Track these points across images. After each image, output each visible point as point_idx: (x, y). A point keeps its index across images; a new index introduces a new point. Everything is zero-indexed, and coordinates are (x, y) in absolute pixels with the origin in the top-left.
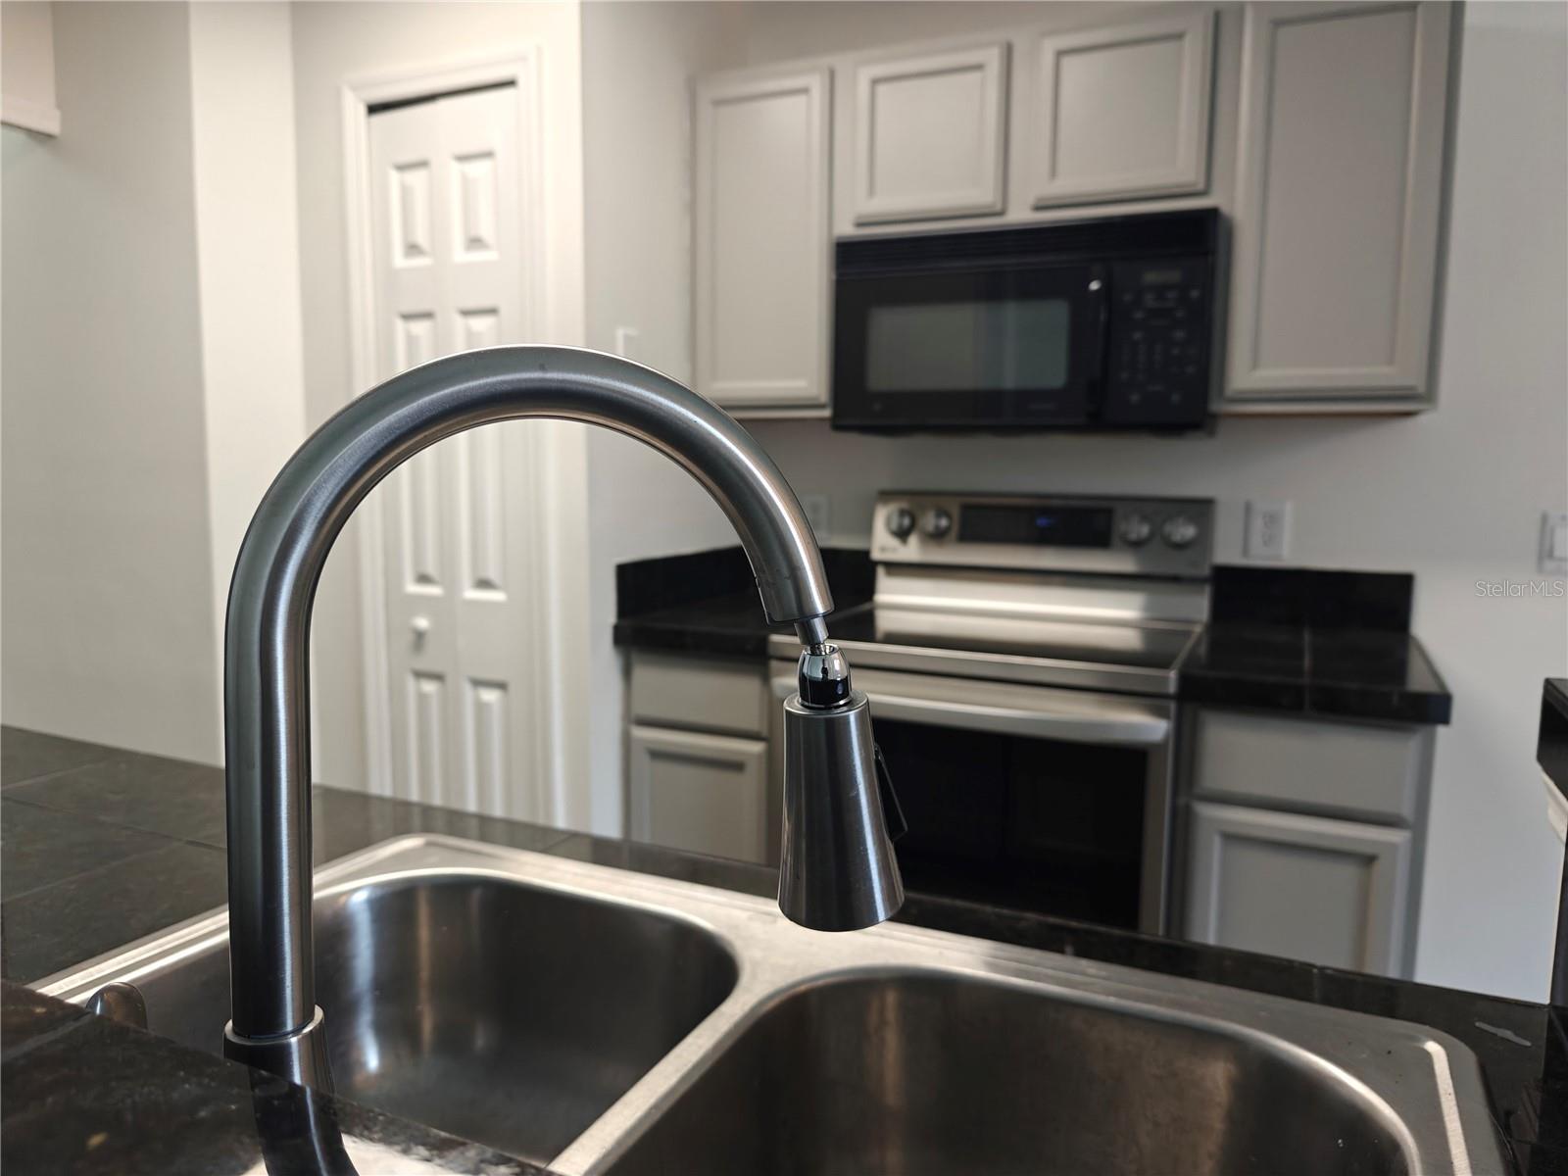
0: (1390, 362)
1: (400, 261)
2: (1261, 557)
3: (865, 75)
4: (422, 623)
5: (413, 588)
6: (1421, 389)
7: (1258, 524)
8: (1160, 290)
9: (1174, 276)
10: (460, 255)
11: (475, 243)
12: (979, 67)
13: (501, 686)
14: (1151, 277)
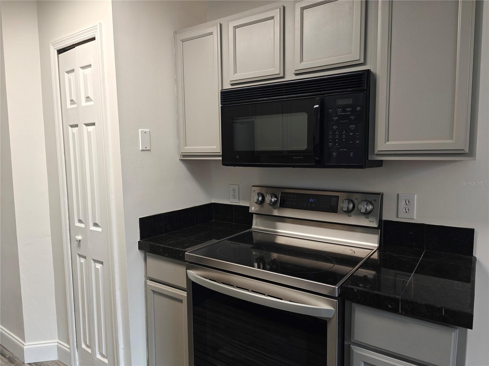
0: (452, 139)
1: (69, 106)
2: (403, 218)
3: (232, 25)
4: (79, 238)
5: (78, 224)
6: (467, 151)
7: (402, 204)
8: (344, 108)
9: (349, 101)
10: (84, 103)
11: (88, 98)
12: (272, 18)
13: (102, 263)
14: (340, 102)
